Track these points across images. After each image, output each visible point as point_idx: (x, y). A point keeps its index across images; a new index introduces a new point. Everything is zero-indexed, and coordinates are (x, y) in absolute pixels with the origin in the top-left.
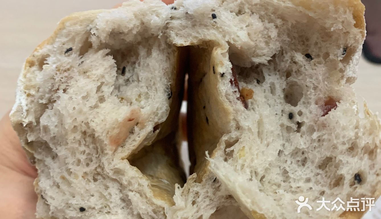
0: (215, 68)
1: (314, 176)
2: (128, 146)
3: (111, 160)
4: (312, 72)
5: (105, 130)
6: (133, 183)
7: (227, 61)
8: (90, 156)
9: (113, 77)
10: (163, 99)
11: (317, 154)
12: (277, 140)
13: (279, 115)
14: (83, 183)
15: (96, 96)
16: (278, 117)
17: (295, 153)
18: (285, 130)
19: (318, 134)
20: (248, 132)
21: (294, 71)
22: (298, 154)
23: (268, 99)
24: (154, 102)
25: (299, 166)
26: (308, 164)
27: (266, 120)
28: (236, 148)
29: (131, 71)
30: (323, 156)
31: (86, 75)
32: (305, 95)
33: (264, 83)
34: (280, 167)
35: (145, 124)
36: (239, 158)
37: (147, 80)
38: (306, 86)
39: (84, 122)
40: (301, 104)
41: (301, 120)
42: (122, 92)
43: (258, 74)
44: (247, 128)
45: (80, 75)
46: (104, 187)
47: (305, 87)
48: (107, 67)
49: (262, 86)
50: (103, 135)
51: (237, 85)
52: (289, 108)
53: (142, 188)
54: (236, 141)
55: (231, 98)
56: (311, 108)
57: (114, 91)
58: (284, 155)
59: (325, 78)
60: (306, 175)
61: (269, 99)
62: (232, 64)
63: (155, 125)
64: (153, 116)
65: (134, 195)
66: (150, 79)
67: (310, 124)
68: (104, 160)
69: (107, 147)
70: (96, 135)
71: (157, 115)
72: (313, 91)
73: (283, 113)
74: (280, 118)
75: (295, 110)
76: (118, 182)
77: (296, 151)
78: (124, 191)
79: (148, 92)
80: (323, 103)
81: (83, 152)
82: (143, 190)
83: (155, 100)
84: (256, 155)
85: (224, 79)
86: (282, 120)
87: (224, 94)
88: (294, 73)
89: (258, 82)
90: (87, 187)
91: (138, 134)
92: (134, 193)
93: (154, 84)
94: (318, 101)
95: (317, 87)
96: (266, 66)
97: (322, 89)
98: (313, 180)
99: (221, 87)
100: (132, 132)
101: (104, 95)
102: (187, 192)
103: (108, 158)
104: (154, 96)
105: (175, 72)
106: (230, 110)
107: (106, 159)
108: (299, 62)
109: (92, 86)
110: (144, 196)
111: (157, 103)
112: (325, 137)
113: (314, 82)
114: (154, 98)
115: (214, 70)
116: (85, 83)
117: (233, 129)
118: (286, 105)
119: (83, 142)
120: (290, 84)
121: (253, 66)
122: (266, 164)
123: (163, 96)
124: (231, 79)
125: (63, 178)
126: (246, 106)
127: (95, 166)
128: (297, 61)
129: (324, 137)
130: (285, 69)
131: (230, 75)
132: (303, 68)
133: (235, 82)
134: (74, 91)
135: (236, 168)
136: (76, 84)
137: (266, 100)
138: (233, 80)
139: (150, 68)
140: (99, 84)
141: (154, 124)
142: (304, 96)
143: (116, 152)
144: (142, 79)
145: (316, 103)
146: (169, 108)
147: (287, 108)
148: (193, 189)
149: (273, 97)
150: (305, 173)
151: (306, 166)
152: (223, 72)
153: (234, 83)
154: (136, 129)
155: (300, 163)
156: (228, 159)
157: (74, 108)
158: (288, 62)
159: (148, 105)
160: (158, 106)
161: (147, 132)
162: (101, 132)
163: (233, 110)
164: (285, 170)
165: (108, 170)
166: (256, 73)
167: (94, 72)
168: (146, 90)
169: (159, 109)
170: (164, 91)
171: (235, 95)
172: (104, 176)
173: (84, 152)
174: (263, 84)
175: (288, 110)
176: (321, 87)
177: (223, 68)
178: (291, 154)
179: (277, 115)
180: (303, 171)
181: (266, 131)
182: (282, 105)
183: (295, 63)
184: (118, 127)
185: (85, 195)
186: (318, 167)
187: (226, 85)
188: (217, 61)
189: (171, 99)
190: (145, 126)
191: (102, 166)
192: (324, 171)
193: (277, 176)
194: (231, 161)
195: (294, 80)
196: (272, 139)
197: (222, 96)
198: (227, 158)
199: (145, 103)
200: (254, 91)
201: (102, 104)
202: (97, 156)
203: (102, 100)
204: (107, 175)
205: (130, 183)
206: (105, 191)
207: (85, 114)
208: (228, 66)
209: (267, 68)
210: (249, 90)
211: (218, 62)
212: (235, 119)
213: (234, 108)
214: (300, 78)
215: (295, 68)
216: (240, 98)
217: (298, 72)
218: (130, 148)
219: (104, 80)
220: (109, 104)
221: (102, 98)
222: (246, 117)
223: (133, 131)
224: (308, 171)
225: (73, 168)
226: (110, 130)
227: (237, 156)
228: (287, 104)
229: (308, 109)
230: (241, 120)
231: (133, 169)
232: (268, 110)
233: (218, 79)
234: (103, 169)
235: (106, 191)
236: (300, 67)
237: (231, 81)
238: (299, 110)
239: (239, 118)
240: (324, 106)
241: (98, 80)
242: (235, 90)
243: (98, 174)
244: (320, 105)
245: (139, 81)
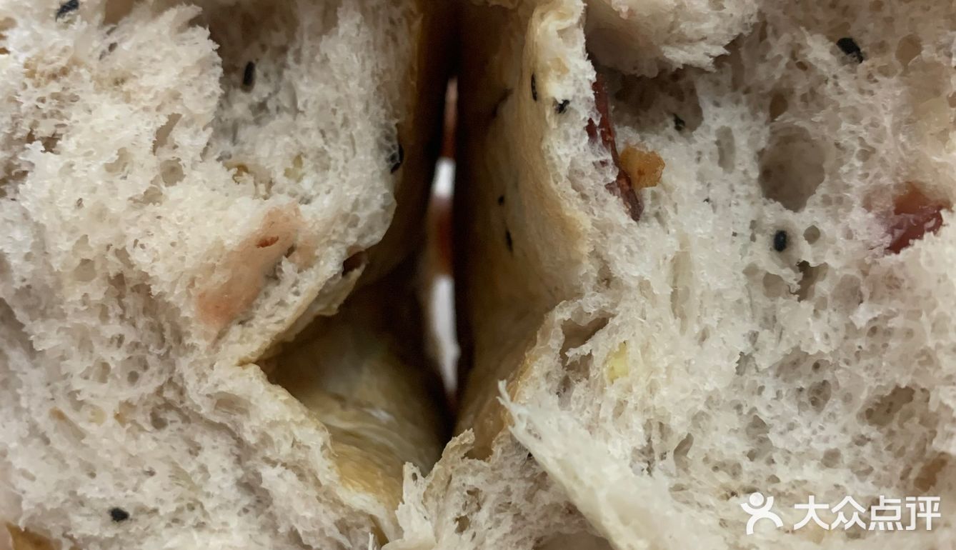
0: (537, 80)
1: (850, 446)
2: (262, 322)
3: (206, 365)
4: (862, 102)
5: (182, 273)
6: (275, 440)
7: (580, 58)
8: (138, 353)
9: (210, 97)
10: (374, 173)
11: (864, 375)
12: (733, 320)
13: (743, 235)
14: (120, 436)
15: (153, 161)
16: (739, 242)
17: (792, 364)
18: (761, 286)
19: (872, 311)
20: (638, 296)
21: (799, 93)
22: (801, 369)
23: (707, 182)
24: (344, 181)
25: (801, 405)
26: (835, 404)
27: (699, 256)
28: (599, 346)
29: (273, 78)
30: (883, 384)
31: (122, 91)
32: (830, 174)
33: (699, 130)
34: (739, 407)
35: (317, 253)
36: (607, 382)
37: (321, 108)
38: (837, 145)
39: (112, 249)
40: (815, 204)
41: (815, 259)
42: (243, 143)
43: (680, 97)
44: (634, 284)
45: (98, 91)
46: (185, 447)
47: (834, 148)
48: (189, 64)
49: (690, 140)
50: (176, 292)
51: (609, 141)
52: (775, 214)
53: (303, 456)
54: (601, 323)
55: (588, 184)
56: (853, 221)
57: (214, 144)
58: (754, 371)
59: (901, 122)
60: (826, 440)
61: (713, 182)
62: (596, 65)
63: (348, 254)
64: (340, 228)
65: (280, 476)
66: (333, 106)
67: (845, 276)
68: (184, 366)
69: (191, 328)
70: (155, 290)
71: (353, 224)
72: (858, 164)
73: (757, 232)
74: (745, 246)
75: (799, 221)
76: (232, 433)
77: (792, 359)
78: (248, 460)
79: (326, 148)
80: (888, 206)
81: (116, 341)
82: (306, 461)
83: (347, 175)
84: (664, 370)
85: (566, 122)
86: (752, 254)
87: (563, 172)
88: (796, 101)
89: (680, 125)
90: (132, 448)
91: (293, 285)
92: (279, 469)
93: (346, 123)
94: (873, 197)
95: (874, 151)
96: (706, 75)
97: (888, 159)
98: (847, 457)
99: (556, 148)
100: (273, 276)
101: (179, 159)
102: (444, 487)
103: (196, 361)
104: (346, 161)
105: (413, 83)
106: (581, 226)
107: (191, 364)
108: (819, 66)
109: (142, 128)
110: (310, 479)
111: (353, 185)
112: (896, 323)
113: (864, 134)
114: (344, 168)
115: (533, 87)
116: (117, 118)
117: (588, 287)
118: (765, 204)
119: (114, 309)
120: (781, 134)
121: (663, 71)
122: (698, 400)
123: (374, 163)
124: (590, 121)
125: (59, 415)
126: (636, 212)
127: (156, 383)
128: (812, 61)
129: (893, 323)
130: (769, 87)
131: (587, 107)
132: (830, 85)
133: (604, 129)
134: (78, 145)
135: (598, 415)
136: (87, 120)
137: (700, 188)
138: (597, 123)
139: (331, 71)
140: (163, 120)
141: (344, 252)
142: (827, 178)
143: (223, 339)
144: (305, 105)
145: (868, 206)
146: (393, 200)
147: (769, 216)
148: (461, 480)
149: (725, 178)
150: (823, 434)
151: (828, 409)
152: (564, 99)
153: (600, 132)
154: (287, 267)
155: (805, 398)
156: (574, 382)
157: (79, 203)
158: (782, 64)
159: (327, 189)
160: (359, 195)
161: (322, 280)
162: (170, 281)
163: (593, 224)
164: (756, 417)
165: (197, 395)
166: (671, 95)
167: (145, 82)
168: (320, 142)
169: (361, 206)
170: (377, 146)
171: (602, 173)
172: (186, 413)
173: (120, 339)
174: (694, 132)
175: (773, 221)
176: (887, 153)
177: (565, 82)
178: (777, 366)
179: (735, 238)
180: (816, 425)
181: (698, 292)
182: (753, 203)
183: (803, 66)
184: (226, 266)
185: (127, 470)
186: (865, 416)
187: (572, 141)
188: (545, 59)
189: (400, 171)
190: (317, 258)
191: (180, 384)
192: (885, 430)
193: (733, 440)
194: (583, 391)
195: (796, 124)
196: (716, 317)
197: (557, 178)
198: (570, 378)
199: (315, 183)
200: (663, 157)
201: (174, 187)
202: (162, 351)
203: (172, 173)
204: (195, 413)
205: (265, 440)
206: (189, 458)
207: (114, 221)
208: (580, 77)
209: (711, 81)
210: (648, 156)
211: (549, 63)
212: (596, 255)
213: (596, 218)
214: (818, 118)
215: (801, 85)
216: (616, 184)
217: (813, 98)
218: (268, 327)
219: (178, 109)
220: (196, 187)
221: (175, 165)
222: (634, 248)
223: (278, 274)
224: (831, 429)
225: (88, 389)
226: (199, 276)
227: (602, 374)
228: (772, 200)
229: (840, 226)
230: (616, 259)
231: (276, 396)
232: (710, 222)
233: (548, 120)
234: (182, 392)
235: (193, 459)
236: (820, 84)
237: (590, 129)
238: (809, 225)
239: (610, 253)
240: (893, 215)
241: (158, 109)
242: (602, 158)
243: (168, 406)
244: (878, 211)
245: (297, 111)
